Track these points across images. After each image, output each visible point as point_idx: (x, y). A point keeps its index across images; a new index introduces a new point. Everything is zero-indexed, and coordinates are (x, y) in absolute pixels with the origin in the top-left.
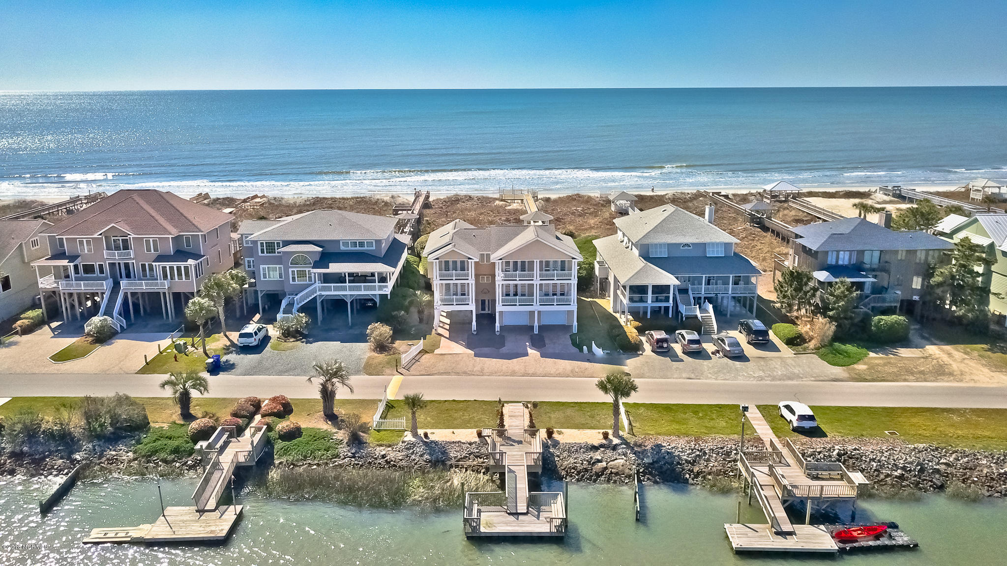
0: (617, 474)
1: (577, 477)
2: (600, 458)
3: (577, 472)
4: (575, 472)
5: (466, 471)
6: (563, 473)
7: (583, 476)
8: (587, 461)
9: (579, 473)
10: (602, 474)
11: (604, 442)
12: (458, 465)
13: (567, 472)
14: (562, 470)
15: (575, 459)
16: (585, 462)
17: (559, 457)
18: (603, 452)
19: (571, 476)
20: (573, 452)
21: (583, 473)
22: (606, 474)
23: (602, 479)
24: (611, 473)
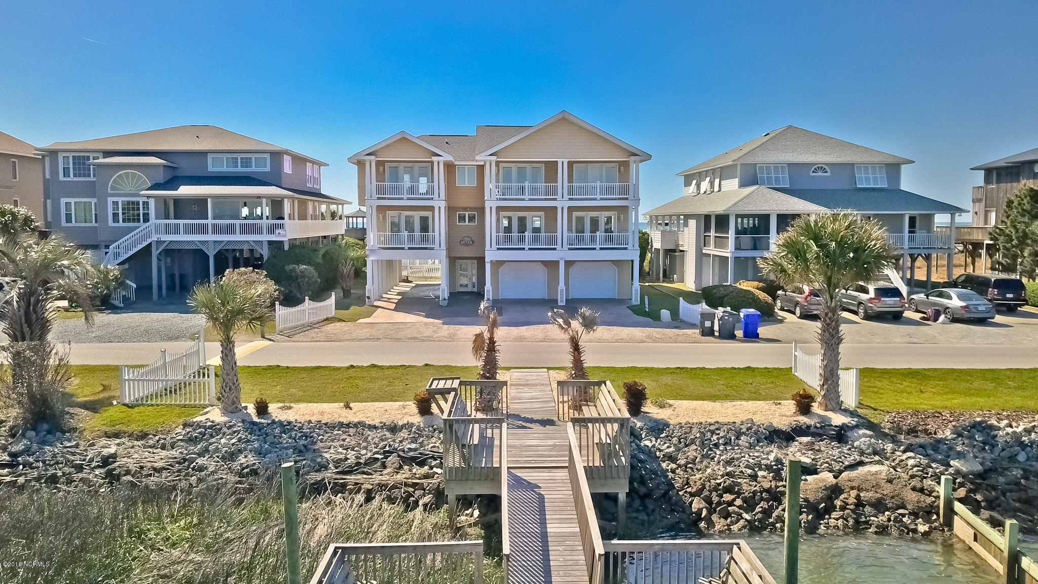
0: (879, 506)
1: (747, 516)
2: (806, 460)
3: (745, 500)
4: (738, 502)
5: (369, 499)
6: (697, 504)
7: (767, 513)
8: (768, 468)
9: (750, 504)
10: (830, 509)
11: (804, 420)
12: (344, 486)
13: (708, 500)
14: (692, 495)
15: (728, 463)
16: (760, 473)
17: (671, 458)
18: (810, 447)
19: (727, 515)
20: (716, 446)
21: (764, 504)
22: (843, 508)
23: (832, 522)
24: (859, 503)
